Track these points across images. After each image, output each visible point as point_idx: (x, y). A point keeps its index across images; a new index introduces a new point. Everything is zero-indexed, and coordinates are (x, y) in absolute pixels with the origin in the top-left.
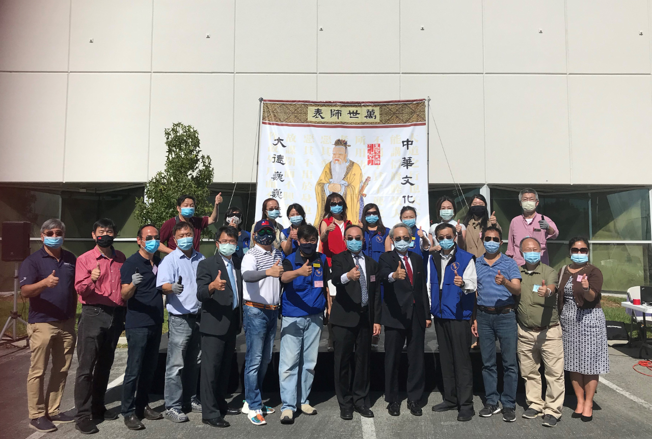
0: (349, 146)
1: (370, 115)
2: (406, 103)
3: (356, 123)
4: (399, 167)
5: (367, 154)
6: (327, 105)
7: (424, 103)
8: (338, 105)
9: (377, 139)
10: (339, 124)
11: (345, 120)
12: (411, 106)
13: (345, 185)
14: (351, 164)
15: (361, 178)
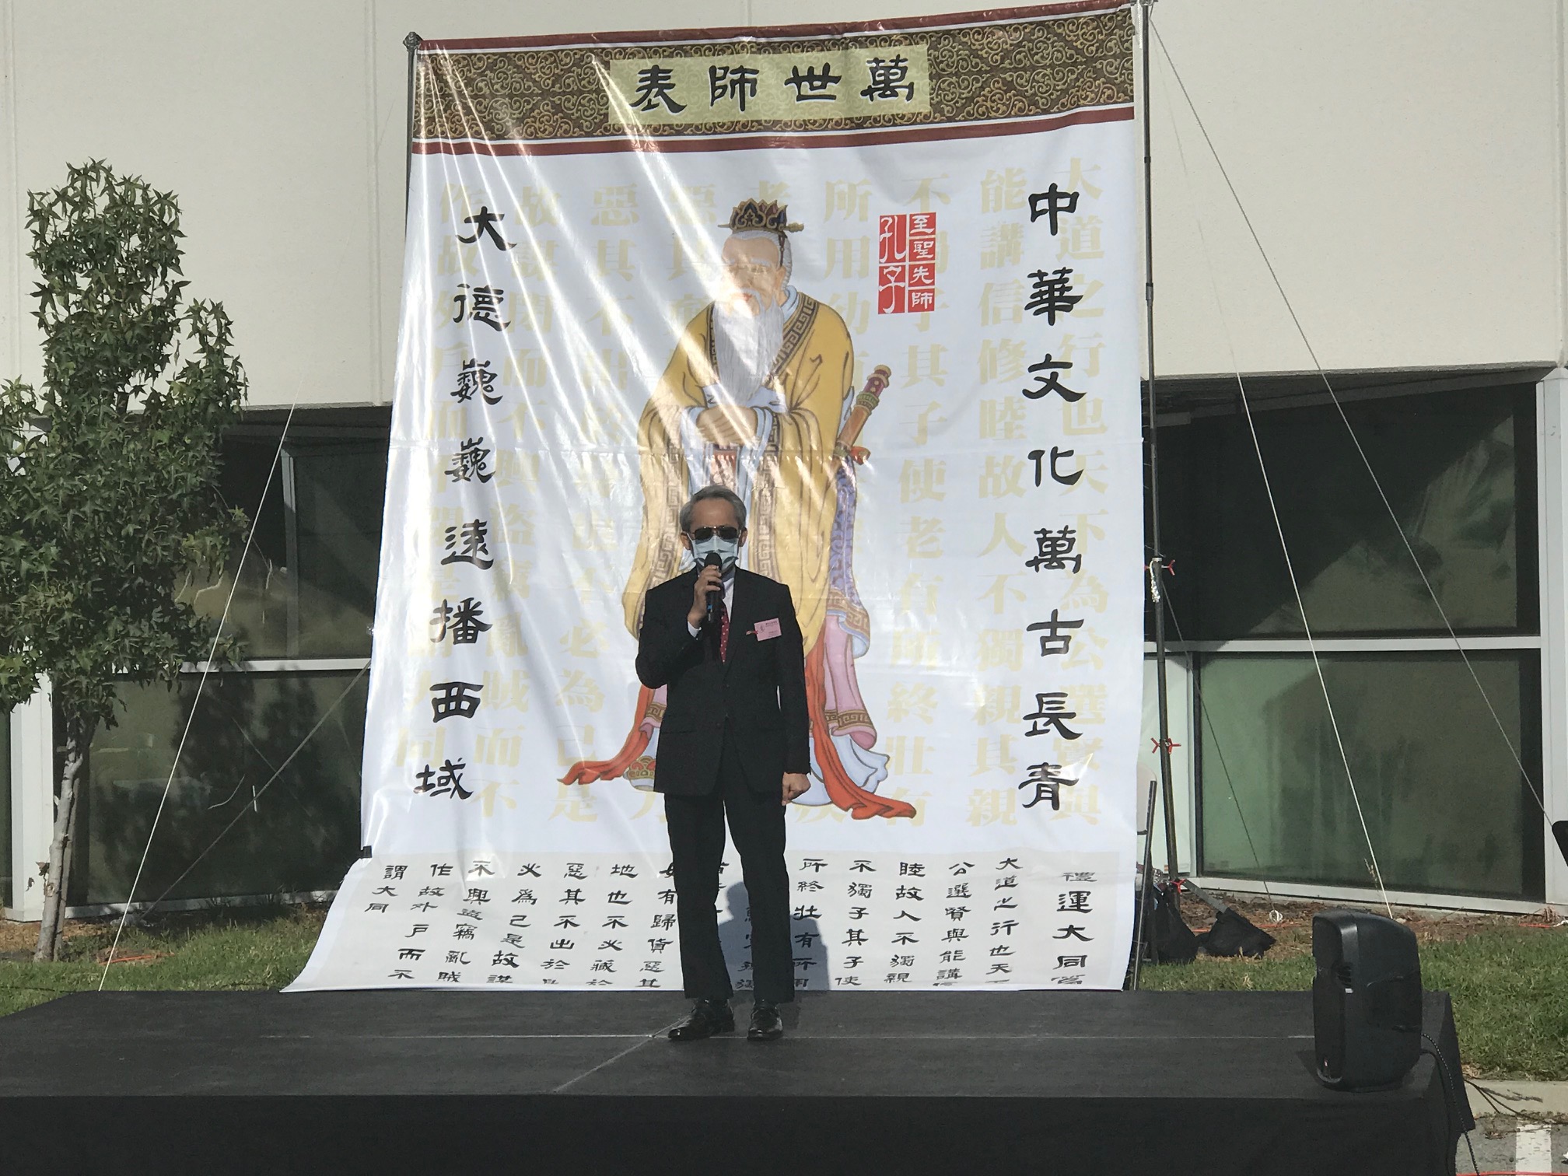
0: (797, 228)
1: (887, 82)
3: (825, 124)
4: (1016, 318)
5: (875, 262)
6: (693, 46)
7: (1125, 16)
8: (743, 47)
9: (923, 192)
10: (749, 131)
11: (776, 113)
12: (1072, 31)
13: (772, 412)
14: (805, 310)
15: (847, 376)
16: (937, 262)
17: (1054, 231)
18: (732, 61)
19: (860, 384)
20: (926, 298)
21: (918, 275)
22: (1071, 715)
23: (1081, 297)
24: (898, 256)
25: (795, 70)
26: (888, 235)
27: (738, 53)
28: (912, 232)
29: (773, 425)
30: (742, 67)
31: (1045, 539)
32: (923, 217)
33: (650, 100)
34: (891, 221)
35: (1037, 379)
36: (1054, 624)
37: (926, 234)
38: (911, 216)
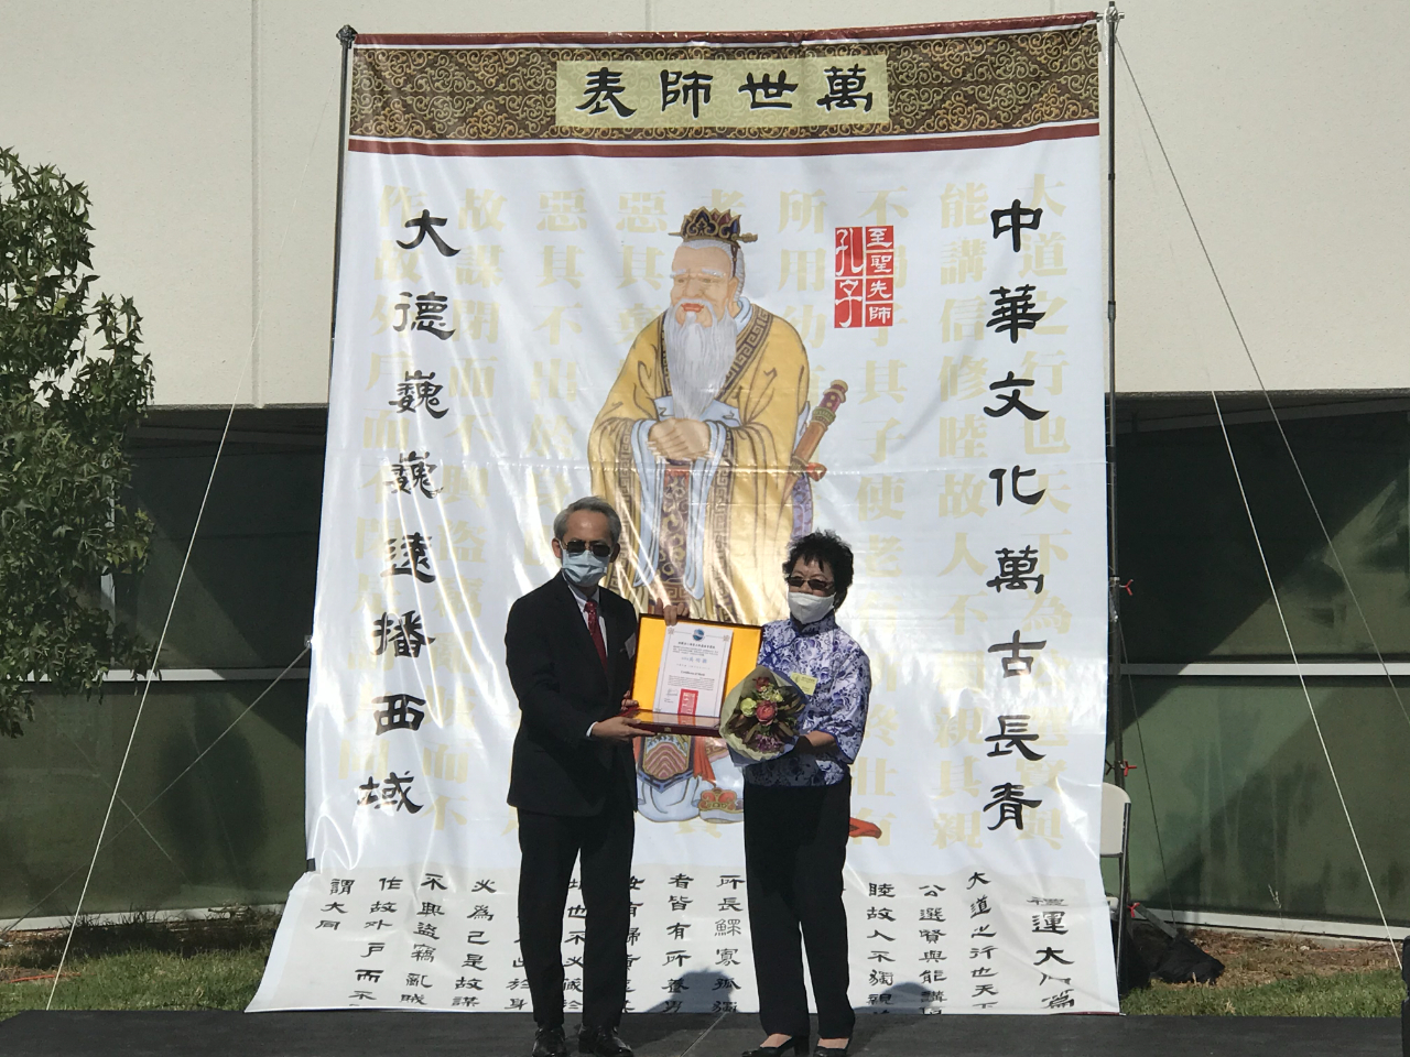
0: (751, 239)
1: (845, 91)
2: (1009, 35)
3: (779, 133)
4: (977, 334)
5: (831, 275)
6: (644, 49)
7: (1091, 32)
8: (697, 52)
9: (880, 204)
10: (702, 138)
11: (729, 120)
12: (1035, 46)
13: (725, 426)
14: (759, 322)
15: (803, 390)
16: (895, 276)
17: (1017, 247)
18: (686, 66)
19: (816, 398)
20: (884, 312)
21: (876, 290)
22: (1034, 737)
23: (1044, 314)
24: (855, 270)
25: (750, 77)
26: (844, 248)
27: (691, 58)
28: (869, 245)
29: (727, 440)
30: (695, 72)
31: (1007, 559)
32: (880, 230)
33: (598, 104)
34: (846, 233)
35: (1000, 397)
36: (1016, 644)
37: (884, 248)
38: (867, 228)
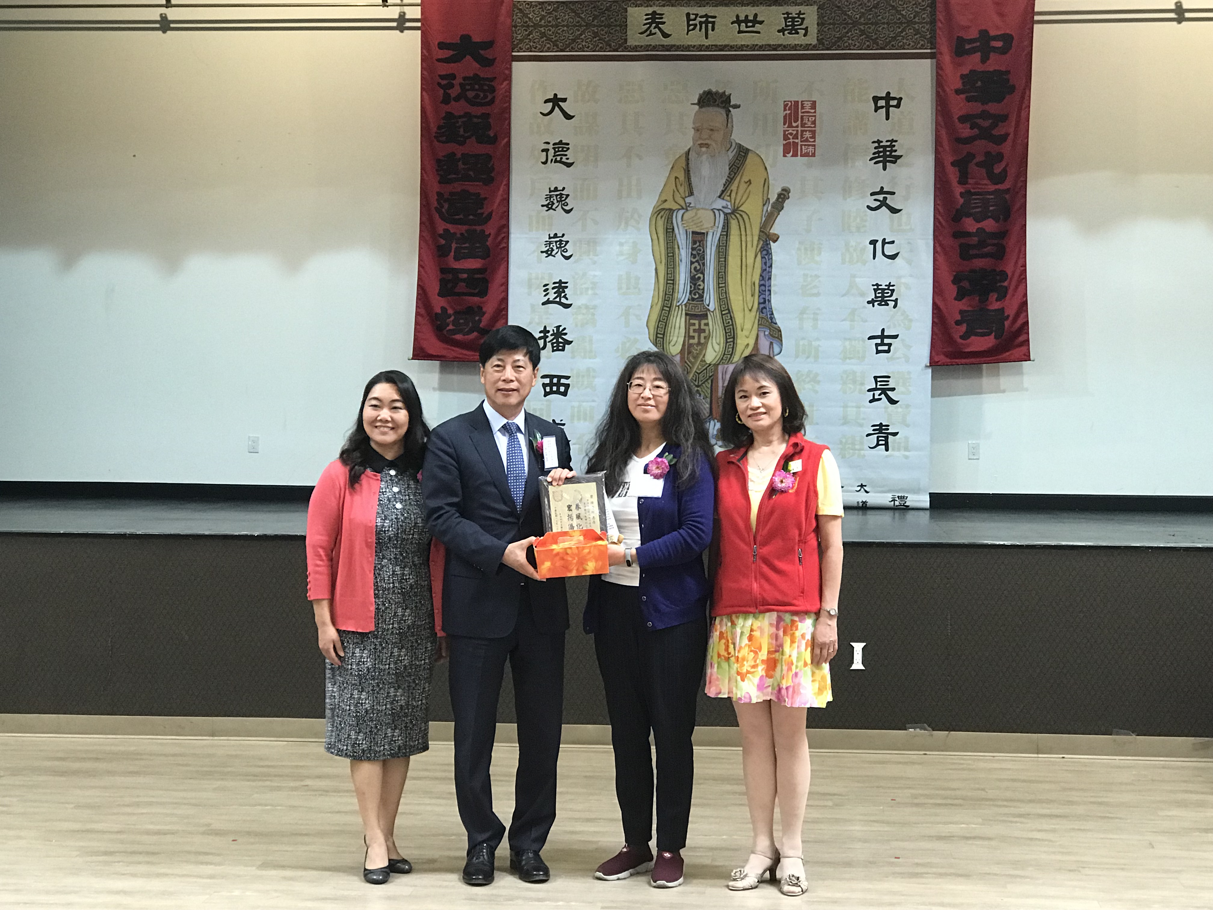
0: (737, 107)
1: (793, 25)
3: (753, 47)
4: (865, 164)
5: (781, 128)
9: (809, 89)
10: (710, 51)
11: (725, 41)
13: (724, 212)
14: (740, 153)
15: (765, 192)
16: (817, 129)
17: (887, 118)
18: (701, 11)
19: (773, 198)
20: (811, 149)
21: (806, 136)
22: (893, 389)
23: (902, 156)
24: (794, 124)
25: (737, 16)
26: (788, 112)
27: (704, 6)
28: (802, 111)
29: (724, 220)
30: (706, 14)
31: (878, 289)
32: (808, 102)
33: (651, 31)
34: (790, 104)
35: (875, 200)
36: (882, 336)
37: (810, 112)
38: (802, 101)
